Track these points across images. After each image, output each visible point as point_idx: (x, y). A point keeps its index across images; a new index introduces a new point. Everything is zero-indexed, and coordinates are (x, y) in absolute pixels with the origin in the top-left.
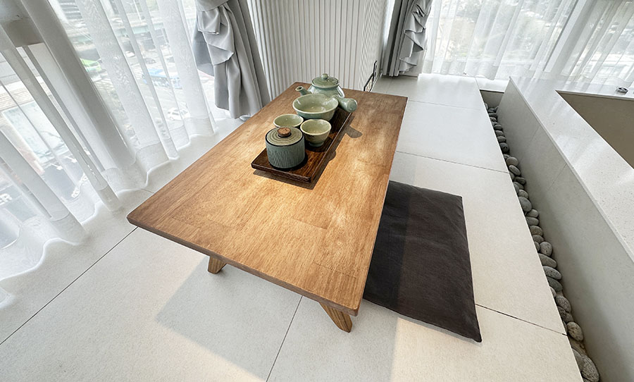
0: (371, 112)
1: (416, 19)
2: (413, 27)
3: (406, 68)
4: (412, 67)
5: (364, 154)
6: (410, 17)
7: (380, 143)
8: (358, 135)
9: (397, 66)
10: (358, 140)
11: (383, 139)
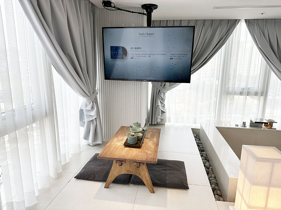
0: (150, 133)
1: (160, 101)
2: (160, 104)
3: (159, 120)
4: (162, 120)
5: (151, 142)
6: (158, 101)
7: (155, 140)
8: (148, 138)
9: (155, 119)
10: (149, 139)
11: (156, 139)
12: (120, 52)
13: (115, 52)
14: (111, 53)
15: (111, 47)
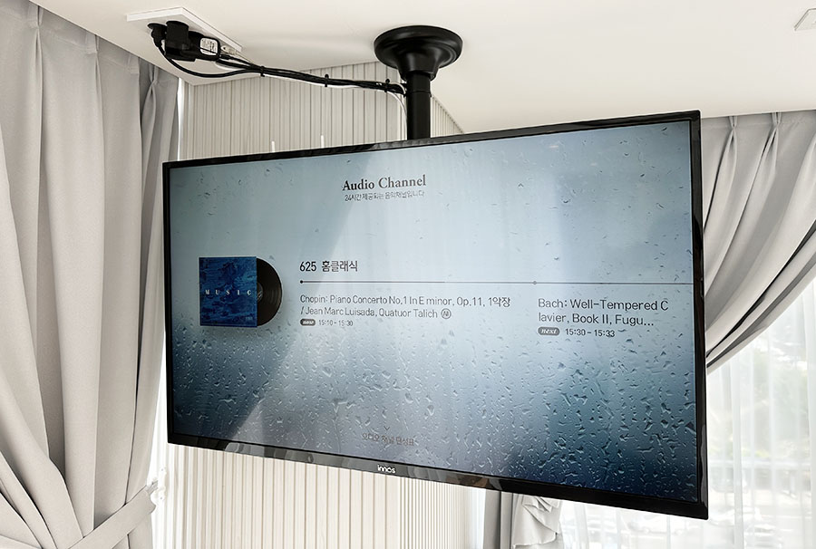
12: (249, 286)
13: (222, 289)
14: (203, 296)
15: (202, 260)
